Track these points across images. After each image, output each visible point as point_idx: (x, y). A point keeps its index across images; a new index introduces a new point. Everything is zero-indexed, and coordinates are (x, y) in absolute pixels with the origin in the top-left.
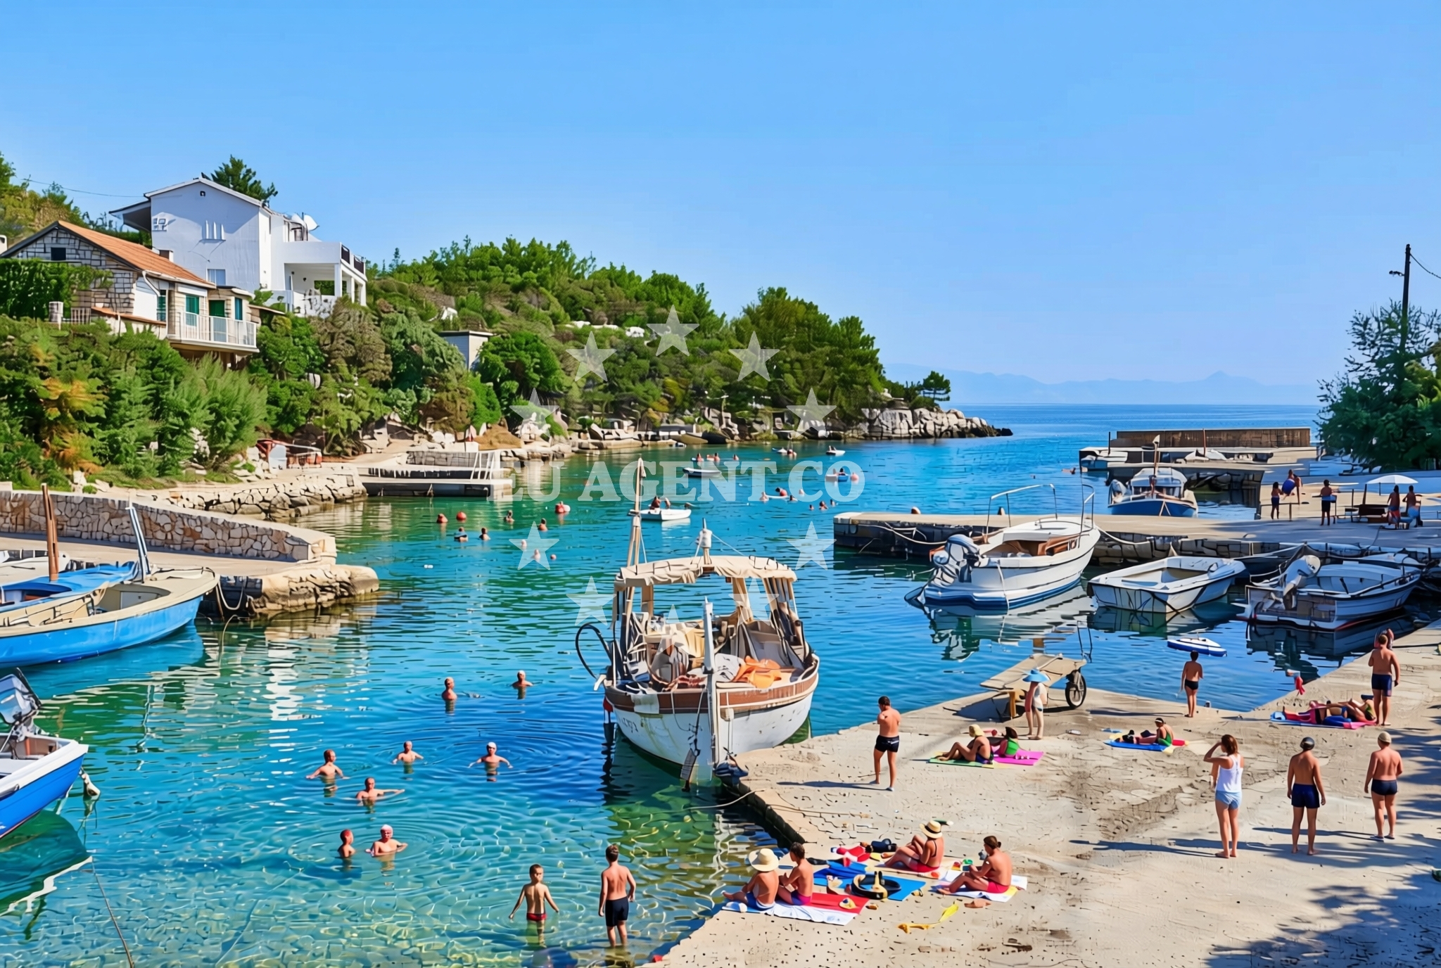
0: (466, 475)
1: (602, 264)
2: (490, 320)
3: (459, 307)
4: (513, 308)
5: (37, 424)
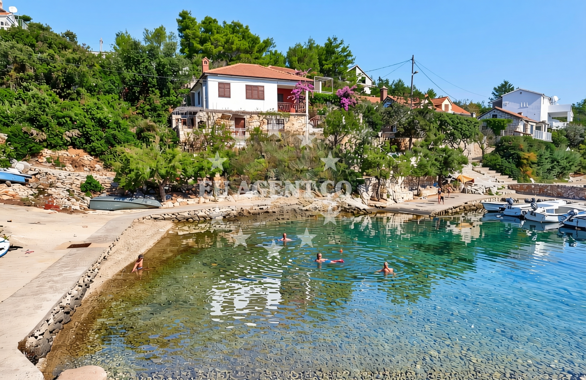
5: (519, 164)
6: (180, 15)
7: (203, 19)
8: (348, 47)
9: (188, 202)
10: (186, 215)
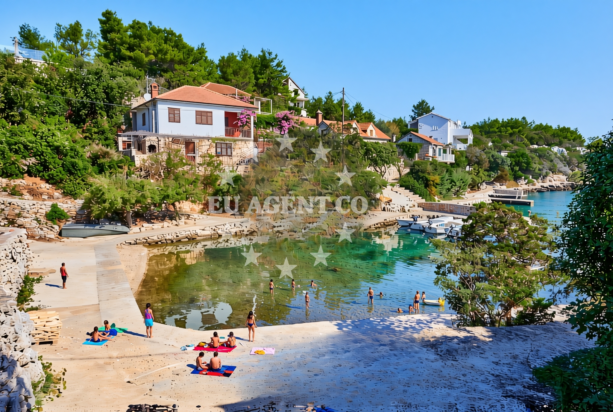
0: (514, 197)
1: (538, 123)
2: (506, 147)
3: (493, 142)
4: (512, 142)
5: (427, 185)
6: (104, 15)
7: (131, 23)
8: (282, 62)
9: (154, 227)
10: (155, 238)
